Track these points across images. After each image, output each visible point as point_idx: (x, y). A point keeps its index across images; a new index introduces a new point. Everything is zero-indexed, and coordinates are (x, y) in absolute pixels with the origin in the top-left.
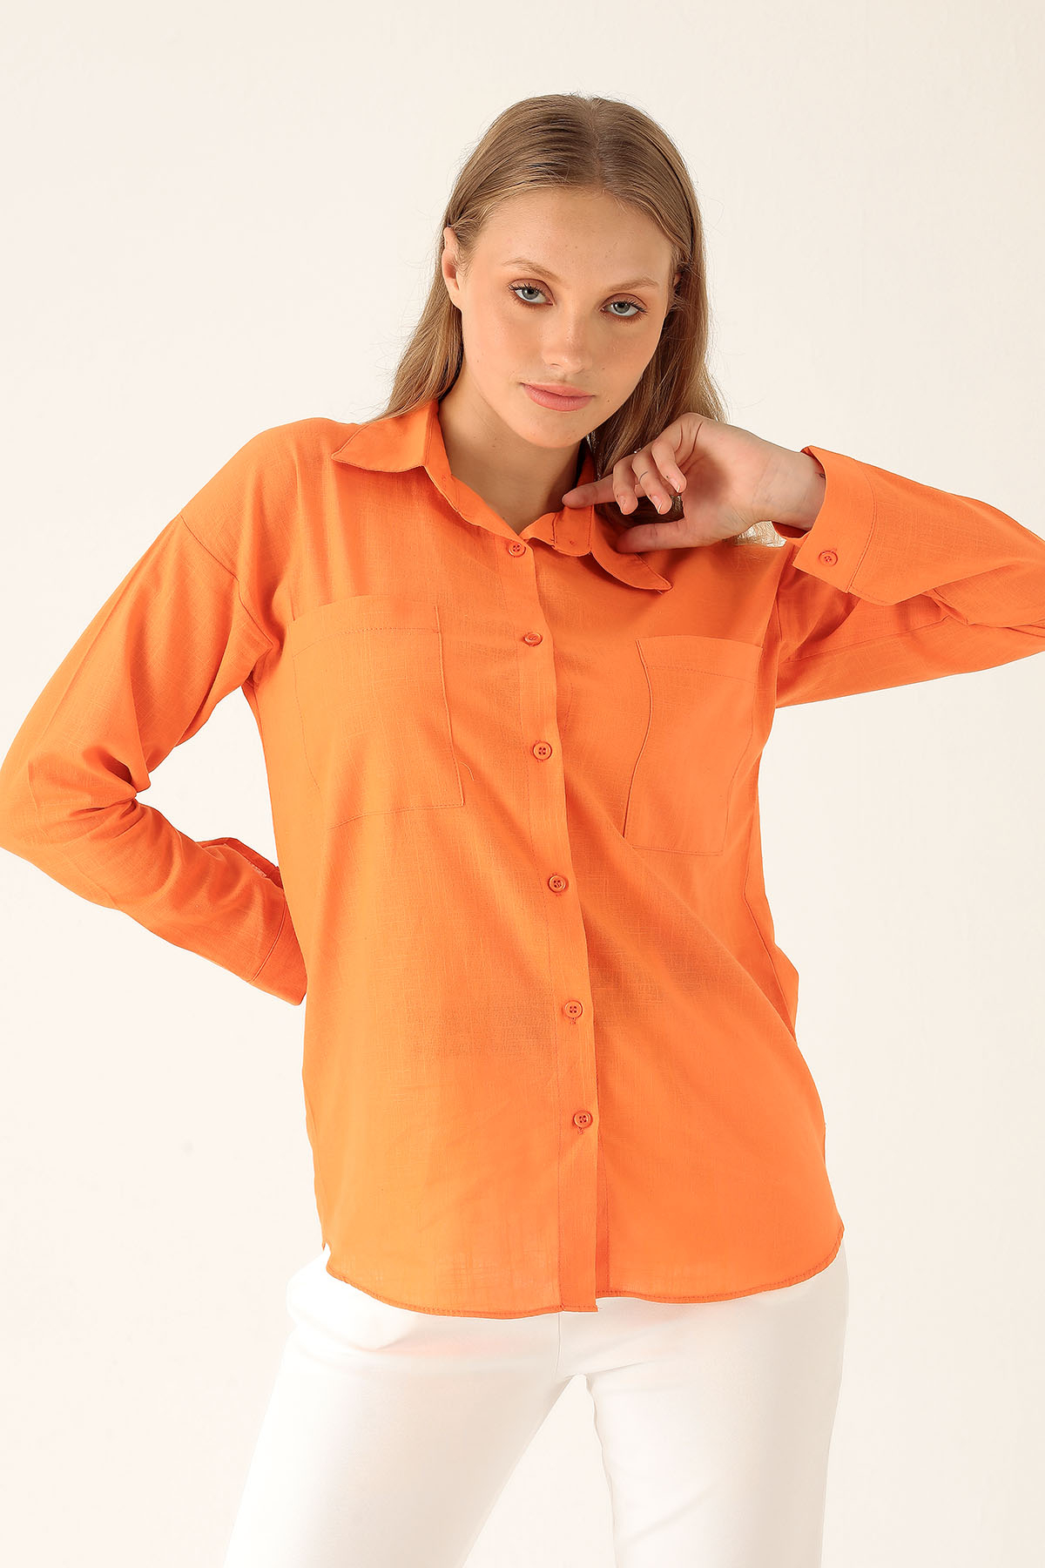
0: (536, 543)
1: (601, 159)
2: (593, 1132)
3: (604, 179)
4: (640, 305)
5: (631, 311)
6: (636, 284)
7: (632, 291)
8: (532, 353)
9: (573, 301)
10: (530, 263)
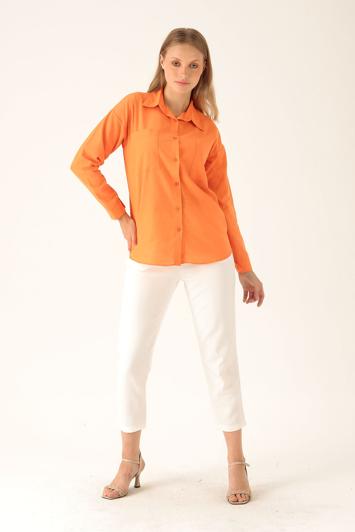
1: (188, 38)
2: (181, 232)
3: (189, 42)
4: (197, 65)
5: (195, 66)
7: (195, 62)
8: (176, 75)
9: (184, 65)
10: (175, 58)
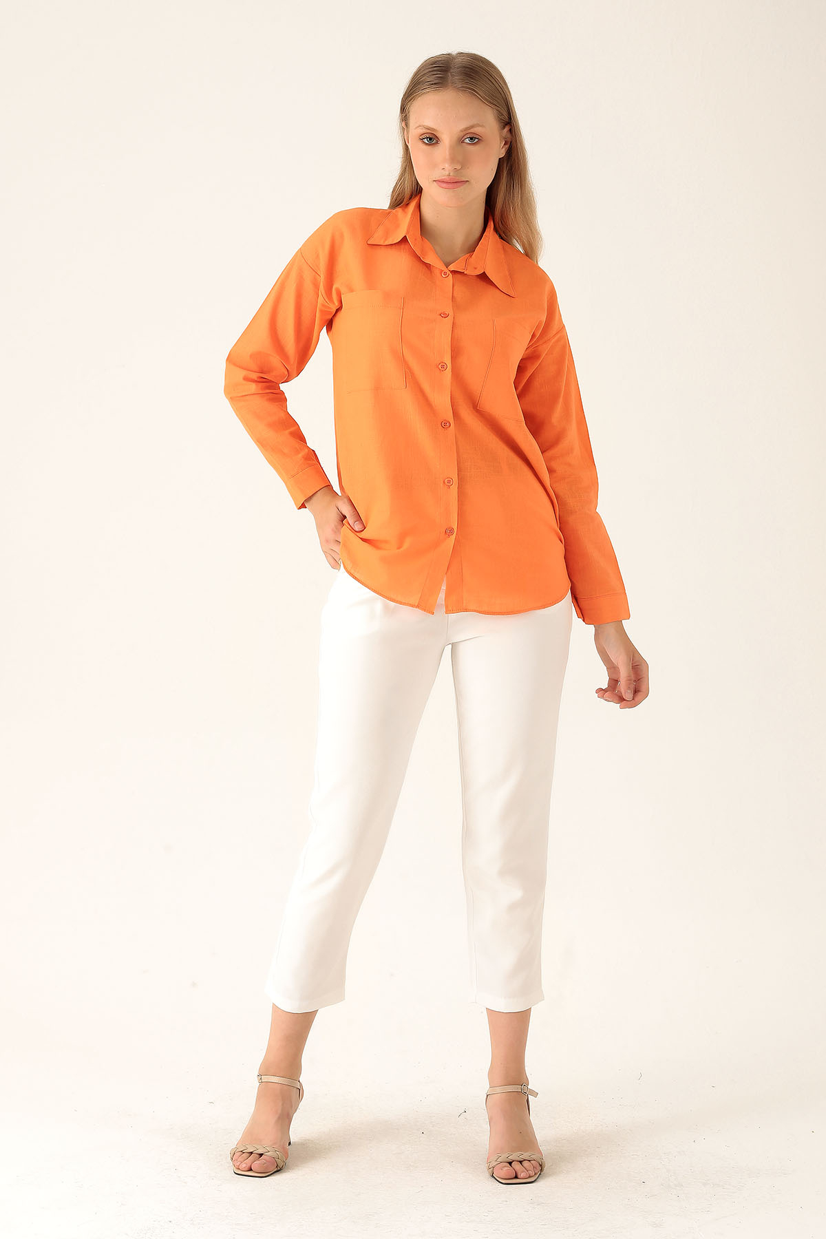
0: (454, 272)
1: (453, 76)
2: (453, 537)
3: (453, 83)
4: (481, 137)
5: (477, 140)
6: (472, 127)
7: (472, 130)
8: (434, 165)
9: (447, 139)
10: (427, 126)
